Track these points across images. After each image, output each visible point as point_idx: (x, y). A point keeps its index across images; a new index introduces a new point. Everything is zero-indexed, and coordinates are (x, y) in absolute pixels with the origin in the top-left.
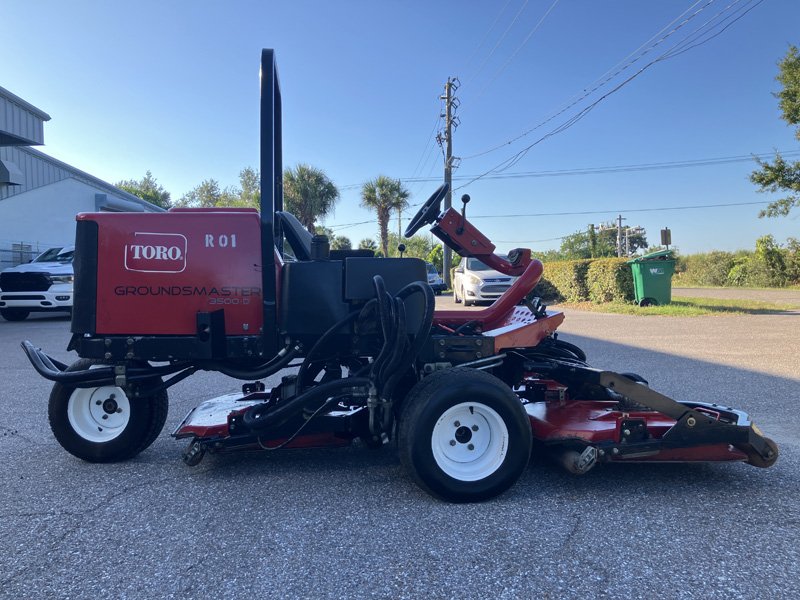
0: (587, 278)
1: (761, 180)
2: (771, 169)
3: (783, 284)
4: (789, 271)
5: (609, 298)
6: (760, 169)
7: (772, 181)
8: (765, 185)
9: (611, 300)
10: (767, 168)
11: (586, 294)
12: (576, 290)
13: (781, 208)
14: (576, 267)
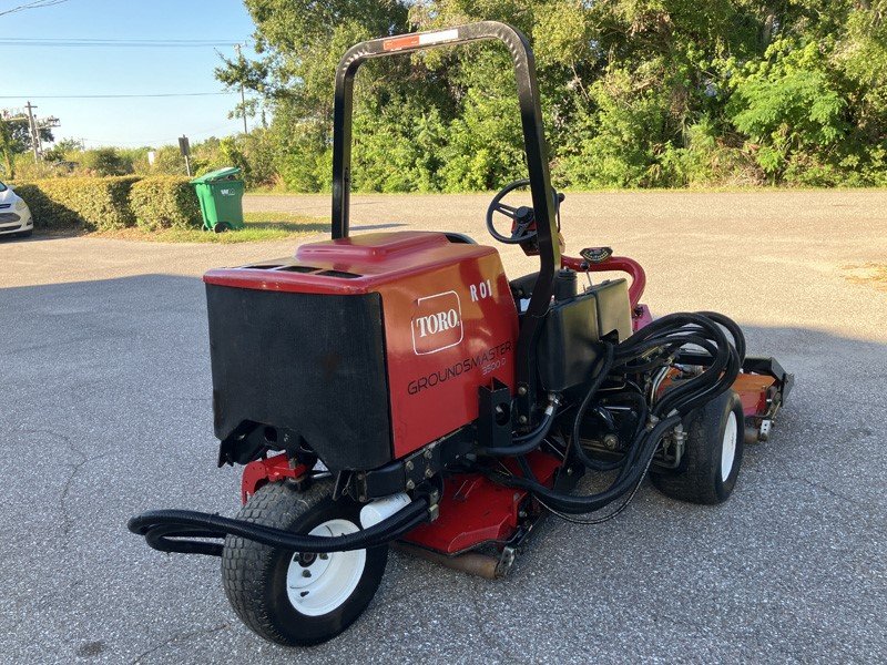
0: (129, 201)
1: (227, 78)
2: (235, 67)
3: (250, 186)
4: (254, 173)
5: (167, 223)
6: (225, 67)
7: (237, 80)
8: (230, 84)
9: (170, 226)
10: (231, 66)
11: (131, 221)
12: (113, 215)
13: (248, 109)
14: (110, 187)
